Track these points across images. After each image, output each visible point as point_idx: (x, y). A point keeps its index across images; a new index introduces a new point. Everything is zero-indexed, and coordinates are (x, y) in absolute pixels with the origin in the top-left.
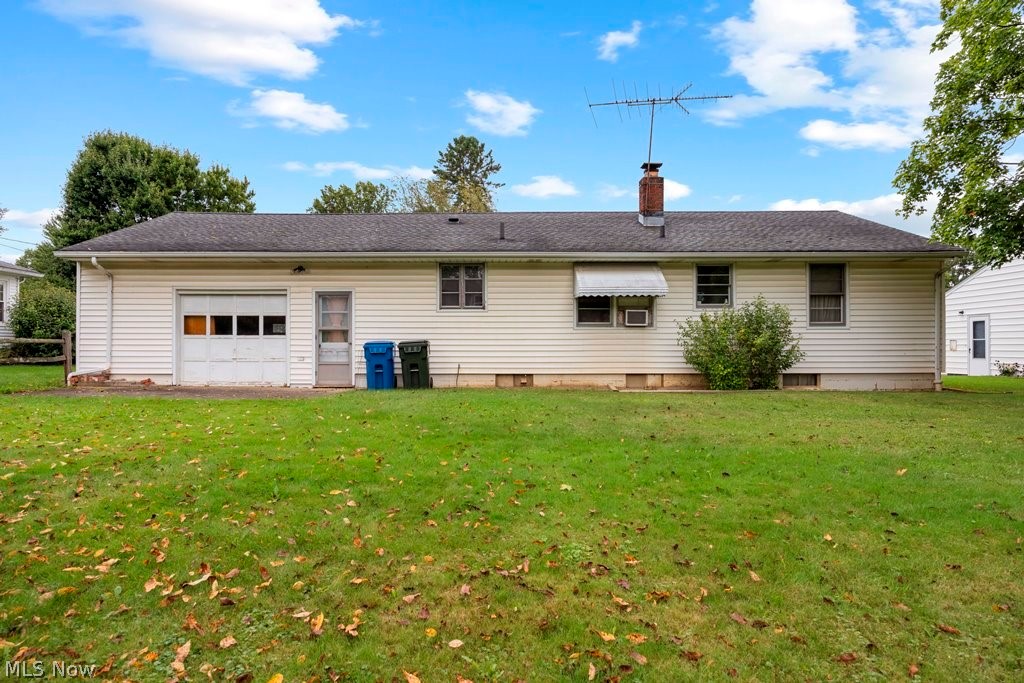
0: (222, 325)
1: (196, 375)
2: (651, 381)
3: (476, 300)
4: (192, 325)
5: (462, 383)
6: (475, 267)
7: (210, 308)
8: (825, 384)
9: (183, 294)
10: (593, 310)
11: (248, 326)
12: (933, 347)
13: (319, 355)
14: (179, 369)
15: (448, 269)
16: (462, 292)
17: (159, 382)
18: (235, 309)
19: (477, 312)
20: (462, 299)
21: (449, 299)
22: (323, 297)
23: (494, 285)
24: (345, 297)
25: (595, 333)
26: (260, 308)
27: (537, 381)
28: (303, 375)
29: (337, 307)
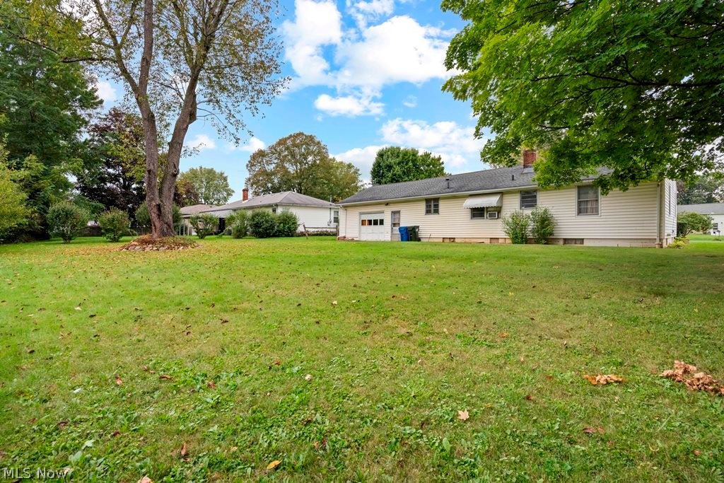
0: (370, 222)
1: (364, 238)
2: (500, 241)
3: (436, 211)
4: (363, 223)
5: (431, 240)
6: (437, 200)
7: (367, 217)
8: (586, 243)
9: (361, 214)
10: (478, 213)
11: (376, 223)
12: (656, 225)
13: (392, 232)
14: (360, 234)
15: (428, 201)
16: (432, 208)
17: (355, 239)
18: (373, 217)
19: (436, 216)
20: (432, 211)
21: (428, 212)
22: (394, 213)
23: (442, 205)
24: (399, 212)
25: (478, 221)
26: (378, 217)
27: (456, 240)
28: (388, 238)
29: (397, 216)
